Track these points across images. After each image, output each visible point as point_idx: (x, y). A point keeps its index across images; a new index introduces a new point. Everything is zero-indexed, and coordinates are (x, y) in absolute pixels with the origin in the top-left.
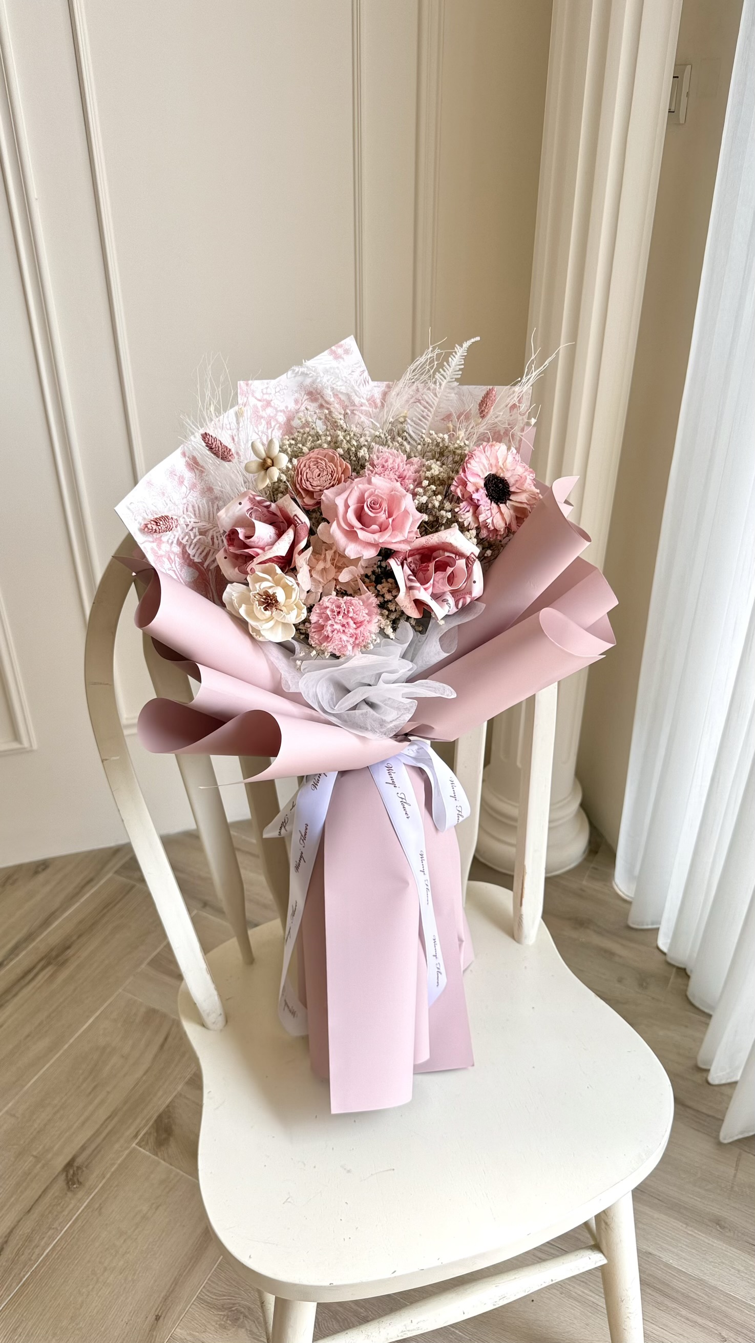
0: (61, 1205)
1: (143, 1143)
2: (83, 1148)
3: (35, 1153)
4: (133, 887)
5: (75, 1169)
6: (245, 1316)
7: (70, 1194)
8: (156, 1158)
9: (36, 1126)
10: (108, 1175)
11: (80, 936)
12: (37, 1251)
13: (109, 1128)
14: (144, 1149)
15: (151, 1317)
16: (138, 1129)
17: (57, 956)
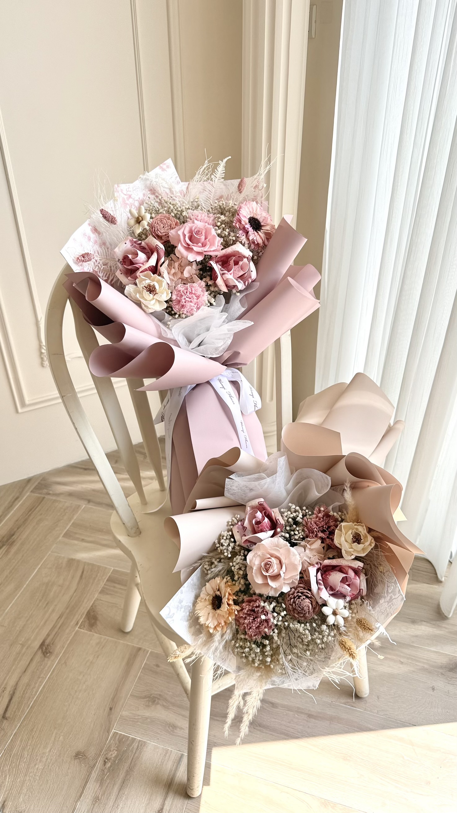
0: (43, 665)
1: (82, 627)
2: (48, 635)
3: (21, 642)
4: (44, 498)
5: (46, 646)
6: (158, 699)
7: (46, 659)
8: (92, 633)
9: (17, 629)
10: (66, 646)
11: (18, 529)
12: (35, 690)
13: (61, 623)
14: (83, 630)
15: (107, 709)
16: (78, 620)
17: (8, 540)
